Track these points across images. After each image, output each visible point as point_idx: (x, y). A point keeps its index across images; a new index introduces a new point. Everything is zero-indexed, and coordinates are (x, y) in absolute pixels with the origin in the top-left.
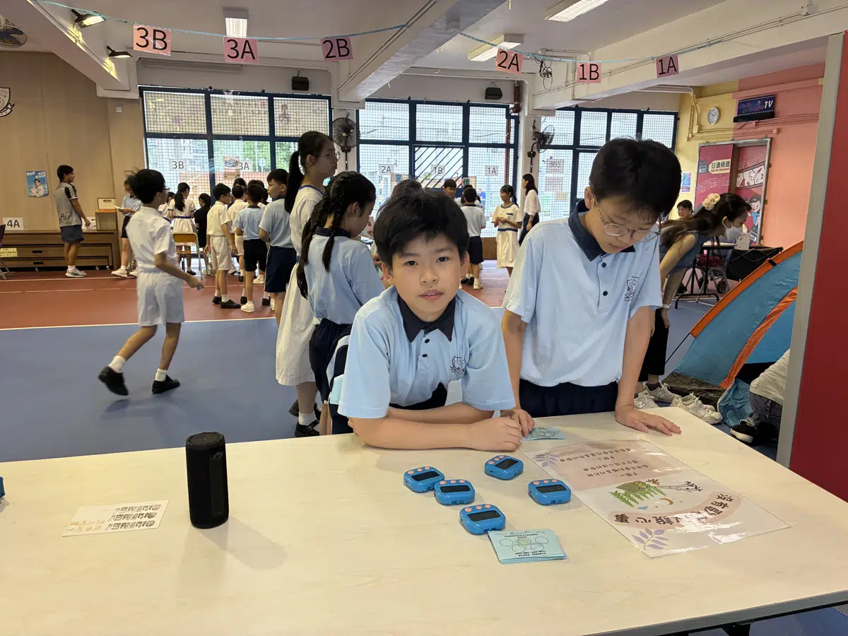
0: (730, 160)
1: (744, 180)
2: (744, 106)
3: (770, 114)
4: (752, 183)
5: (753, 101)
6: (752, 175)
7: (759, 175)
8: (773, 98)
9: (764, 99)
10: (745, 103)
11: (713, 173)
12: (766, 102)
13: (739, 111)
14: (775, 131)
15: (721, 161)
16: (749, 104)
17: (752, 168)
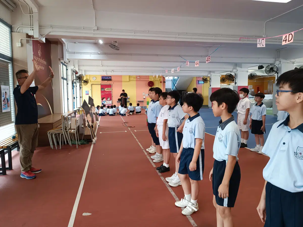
2: (103, 77)
3: (111, 80)
5: (106, 77)
12: (109, 77)
14: (112, 83)
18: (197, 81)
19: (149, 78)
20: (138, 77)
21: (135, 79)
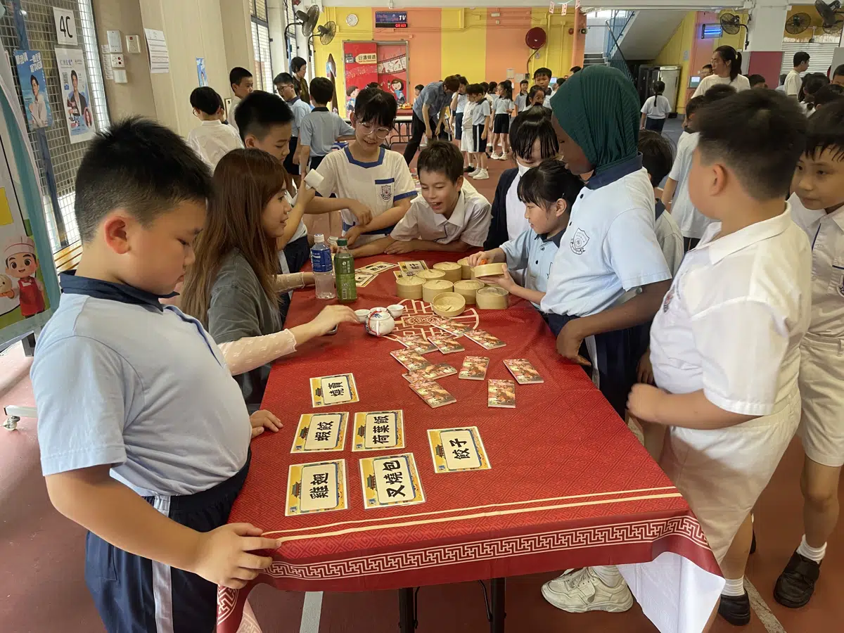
0: (375, 54)
1: (384, 69)
2: (381, 16)
3: (405, 24)
4: (392, 71)
5: (389, 13)
6: (391, 65)
7: (397, 66)
8: (405, 14)
9: (398, 14)
10: (382, 14)
11: (361, 63)
12: (400, 16)
13: (378, 20)
14: (411, 37)
15: (367, 55)
16: (386, 16)
17: (391, 60)
18: (697, 25)
19: (533, 15)
20: (493, 15)
21: (484, 22)
